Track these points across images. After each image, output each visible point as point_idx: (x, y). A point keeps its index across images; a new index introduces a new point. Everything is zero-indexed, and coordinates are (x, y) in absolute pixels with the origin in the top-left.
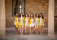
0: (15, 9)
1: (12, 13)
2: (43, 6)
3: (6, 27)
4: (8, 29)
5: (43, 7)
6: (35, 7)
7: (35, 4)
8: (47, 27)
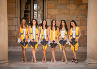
0: (25, 12)
1: (19, 19)
2: (78, 5)
3: (8, 46)
4: (12, 49)
5: (77, 8)
6: (62, 7)
7: (63, 3)
8: (86, 46)
